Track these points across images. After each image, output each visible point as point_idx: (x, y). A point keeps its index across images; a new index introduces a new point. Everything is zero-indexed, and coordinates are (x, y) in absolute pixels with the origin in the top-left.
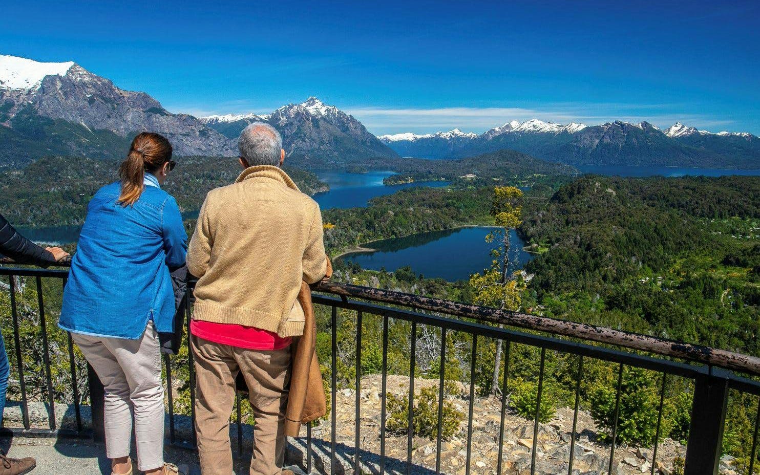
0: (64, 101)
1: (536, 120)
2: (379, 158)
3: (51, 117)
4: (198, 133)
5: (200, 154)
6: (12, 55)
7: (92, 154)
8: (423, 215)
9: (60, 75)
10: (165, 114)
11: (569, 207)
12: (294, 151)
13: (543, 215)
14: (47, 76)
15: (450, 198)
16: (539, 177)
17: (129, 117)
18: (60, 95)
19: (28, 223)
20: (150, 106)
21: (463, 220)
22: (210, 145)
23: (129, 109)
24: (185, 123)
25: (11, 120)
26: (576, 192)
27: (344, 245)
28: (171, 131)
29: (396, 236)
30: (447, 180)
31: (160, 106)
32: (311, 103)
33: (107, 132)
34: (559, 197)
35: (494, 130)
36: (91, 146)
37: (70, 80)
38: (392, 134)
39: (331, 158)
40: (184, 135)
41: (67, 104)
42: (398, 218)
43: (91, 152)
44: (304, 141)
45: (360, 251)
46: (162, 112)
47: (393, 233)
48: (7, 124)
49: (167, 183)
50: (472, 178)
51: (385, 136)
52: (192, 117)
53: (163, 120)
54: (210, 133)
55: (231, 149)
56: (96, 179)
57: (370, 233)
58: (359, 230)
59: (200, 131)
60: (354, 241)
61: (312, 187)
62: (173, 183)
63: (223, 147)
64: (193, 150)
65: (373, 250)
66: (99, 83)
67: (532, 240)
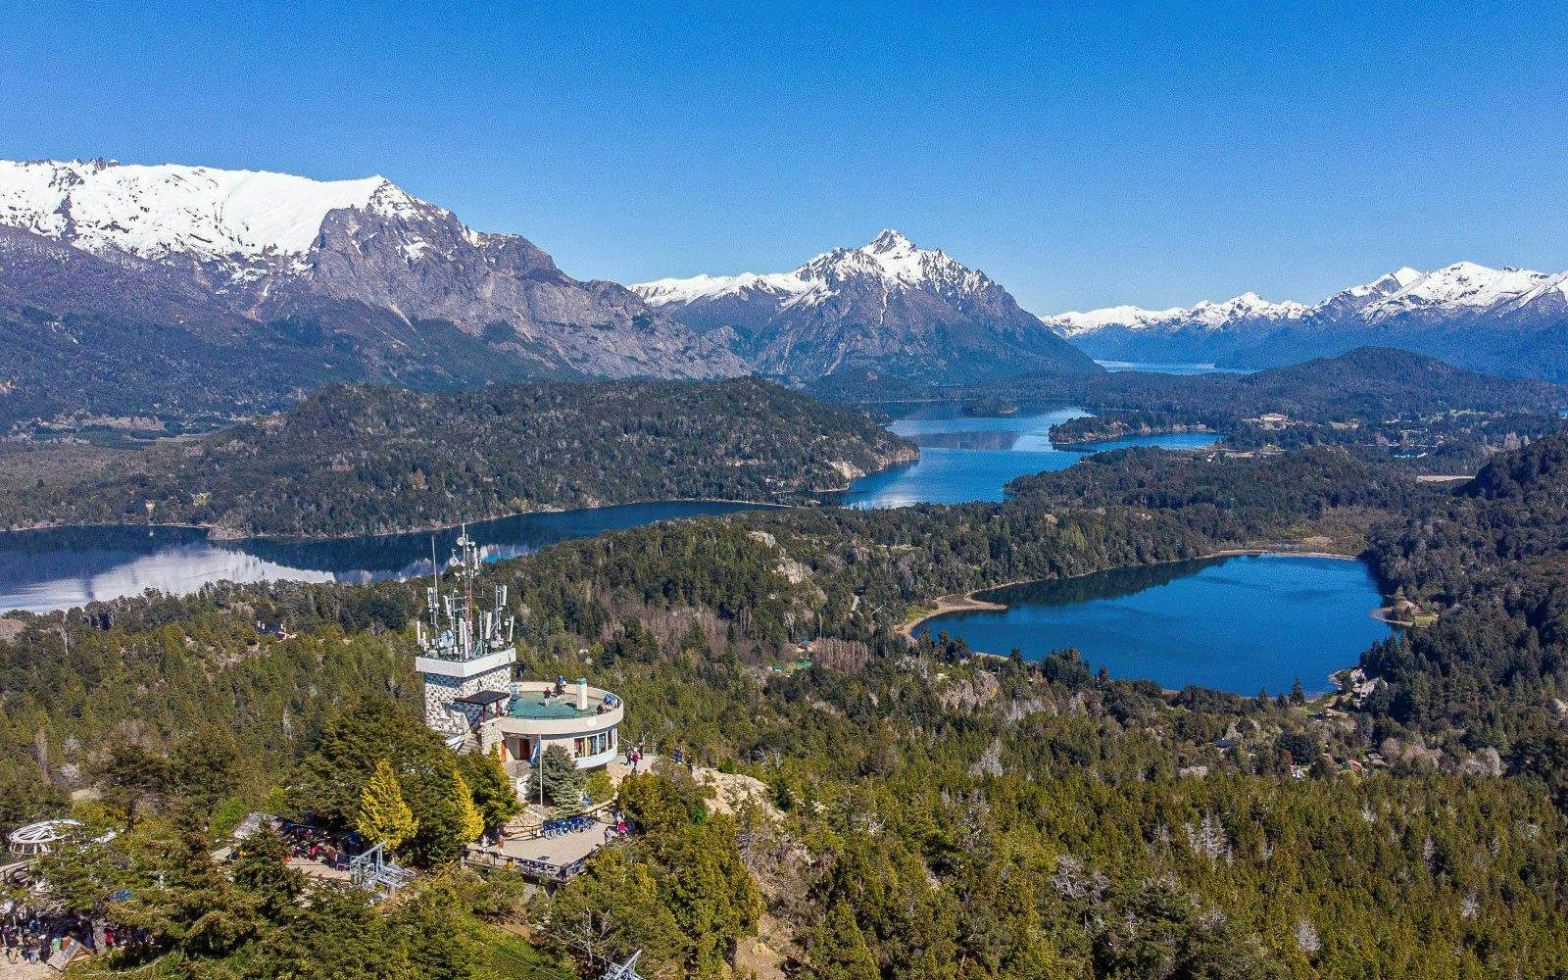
0: (361, 261)
1: (1467, 264)
2: (1045, 374)
3: (334, 296)
4: (630, 323)
5: (634, 371)
6: (269, 170)
7: (410, 374)
8: (1131, 523)
9: (356, 207)
10: (562, 281)
11: (1509, 507)
12: (843, 359)
13: (1438, 528)
14: (332, 211)
15: (1207, 481)
16: (1463, 418)
17: (487, 291)
18: (355, 250)
19: (292, 530)
20: (532, 266)
21: (1229, 536)
22: (654, 349)
23: (488, 274)
24: (604, 302)
25: (262, 306)
26: (1535, 470)
27: (936, 594)
28: (574, 319)
29: (1059, 574)
30: (1212, 431)
31: (551, 264)
32: (885, 244)
33: (441, 324)
34: (1489, 480)
35: (1349, 295)
36: (409, 356)
37: (373, 216)
38: (1083, 310)
39: (928, 373)
40: (601, 328)
41: (366, 267)
42: (1064, 533)
43: (409, 368)
44: (866, 335)
45: (974, 607)
46: (555, 277)
47: (1053, 566)
48: (252, 314)
49: (565, 443)
50: (1276, 424)
51: (1065, 316)
52: (619, 288)
53: (557, 295)
54: (657, 322)
55: (702, 357)
56: (421, 433)
57: (1000, 566)
58: (972, 560)
59: (635, 318)
60: (960, 585)
61: (877, 450)
62: (576, 444)
63: (684, 353)
64: (618, 361)
65: (1003, 607)
66: (430, 218)
67: (1400, 591)
